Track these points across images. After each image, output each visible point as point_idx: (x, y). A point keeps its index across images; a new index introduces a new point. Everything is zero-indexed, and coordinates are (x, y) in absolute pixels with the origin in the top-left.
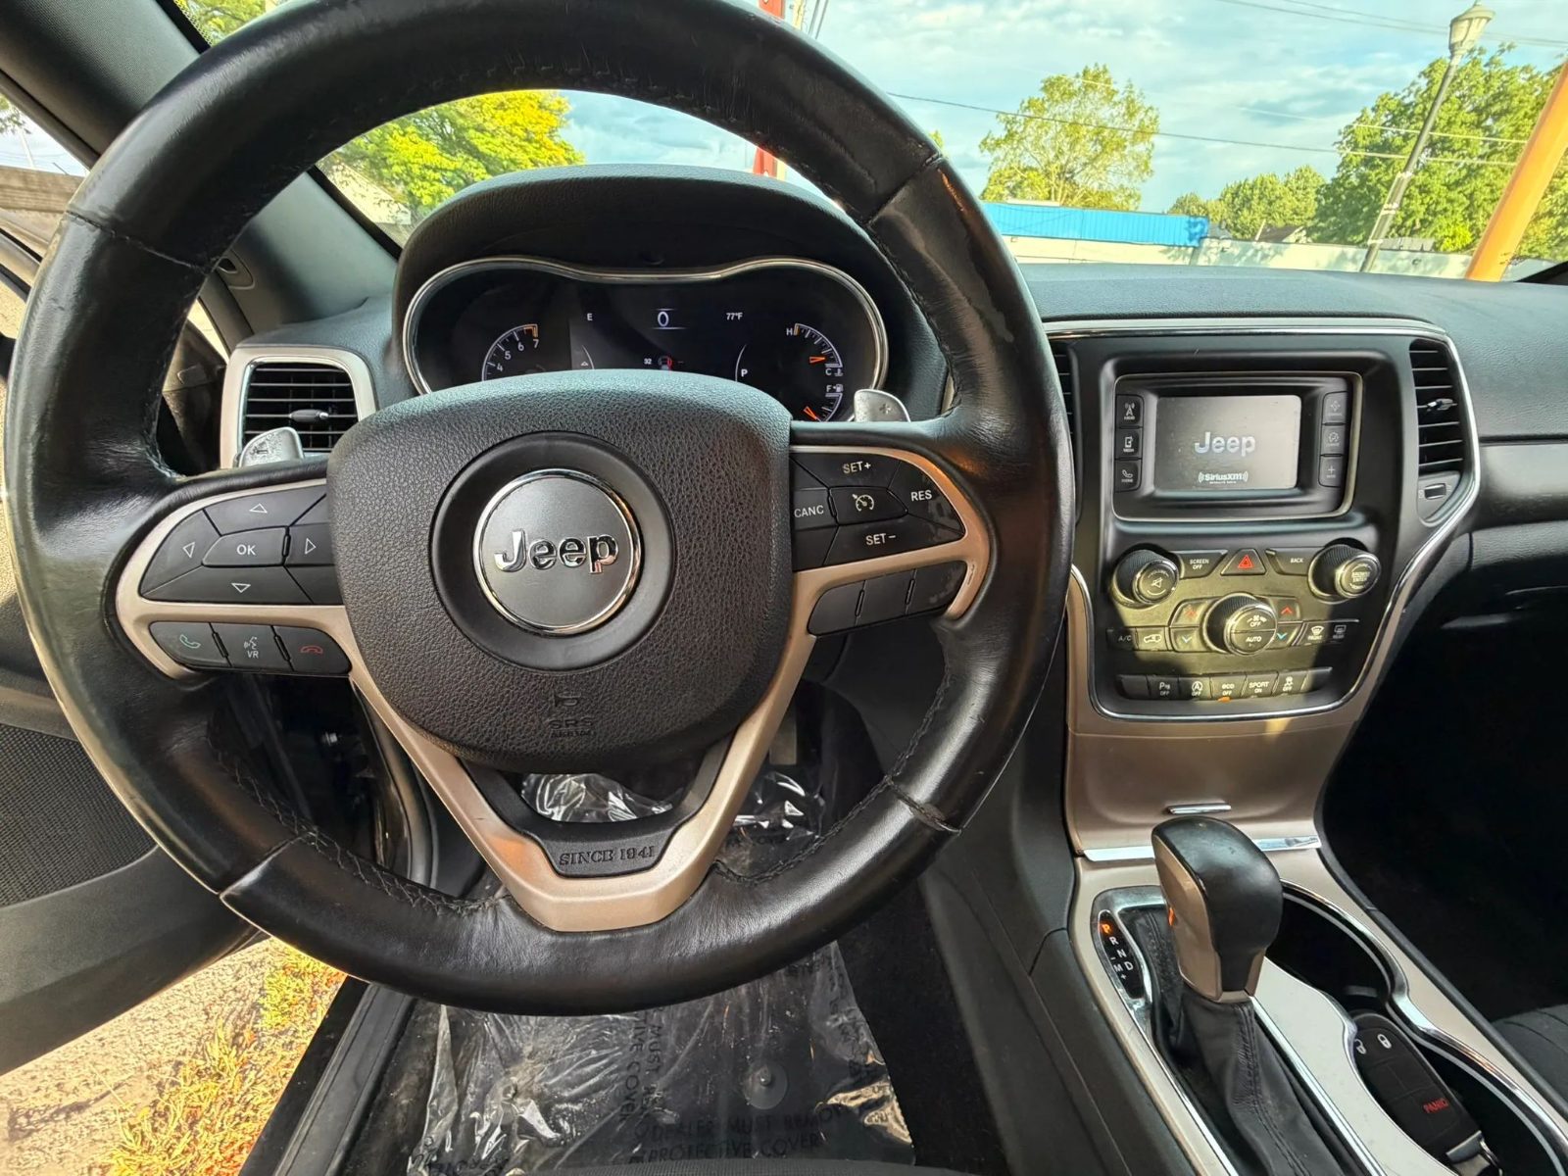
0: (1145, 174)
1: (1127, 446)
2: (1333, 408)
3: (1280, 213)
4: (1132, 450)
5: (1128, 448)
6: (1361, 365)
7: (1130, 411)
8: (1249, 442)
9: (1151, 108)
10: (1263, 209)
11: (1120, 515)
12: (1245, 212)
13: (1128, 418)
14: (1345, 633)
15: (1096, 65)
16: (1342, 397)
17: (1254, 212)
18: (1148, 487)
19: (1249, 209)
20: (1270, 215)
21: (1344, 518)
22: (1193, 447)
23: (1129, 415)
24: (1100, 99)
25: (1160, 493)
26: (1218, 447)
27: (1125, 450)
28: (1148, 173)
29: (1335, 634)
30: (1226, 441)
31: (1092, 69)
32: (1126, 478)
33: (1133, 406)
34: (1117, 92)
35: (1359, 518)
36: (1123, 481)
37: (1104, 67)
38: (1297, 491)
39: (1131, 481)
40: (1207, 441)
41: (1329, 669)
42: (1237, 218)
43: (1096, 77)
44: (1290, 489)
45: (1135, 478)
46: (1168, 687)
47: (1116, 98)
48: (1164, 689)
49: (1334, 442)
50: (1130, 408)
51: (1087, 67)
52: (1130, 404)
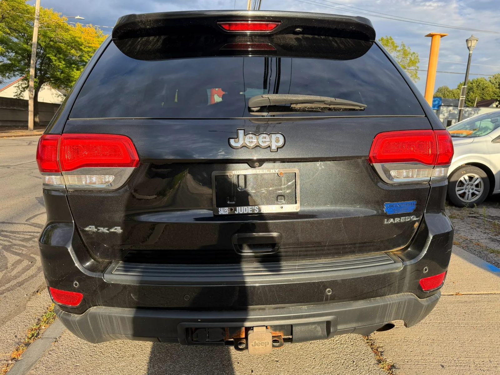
0: (416, 79)
3: (487, 94)
9: (414, 53)
10: (480, 92)
12: (472, 93)
15: (386, 36)
17: (476, 93)
19: (473, 92)
20: (483, 95)
24: (391, 49)
28: (417, 79)
31: (385, 38)
34: (398, 47)
37: (390, 37)
42: (468, 96)
43: (387, 41)
47: (398, 49)
51: (382, 38)
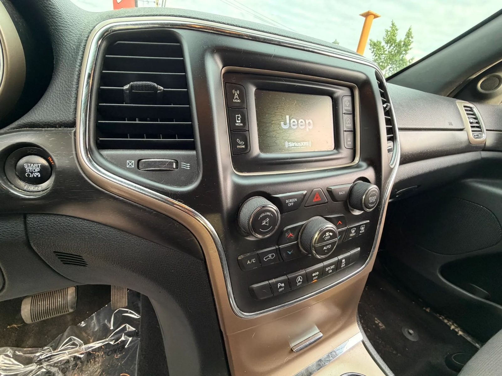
1: (237, 121)
2: (345, 104)
4: (241, 125)
5: (238, 123)
6: (355, 81)
7: (236, 96)
8: (309, 123)
11: (237, 171)
13: (236, 101)
14: (365, 229)
16: (349, 99)
18: (256, 150)
21: (358, 166)
22: (280, 125)
23: (236, 99)
25: (264, 155)
26: (294, 125)
27: (237, 124)
29: (361, 230)
30: (298, 122)
32: (240, 145)
33: (238, 92)
35: (364, 164)
36: (238, 147)
38: (335, 151)
39: (244, 147)
40: (288, 121)
41: (359, 249)
44: (332, 151)
45: (246, 144)
46: (283, 285)
48: (281, 287)
49: (348, 124)
50: (236, 94)
52: (236, 90)
